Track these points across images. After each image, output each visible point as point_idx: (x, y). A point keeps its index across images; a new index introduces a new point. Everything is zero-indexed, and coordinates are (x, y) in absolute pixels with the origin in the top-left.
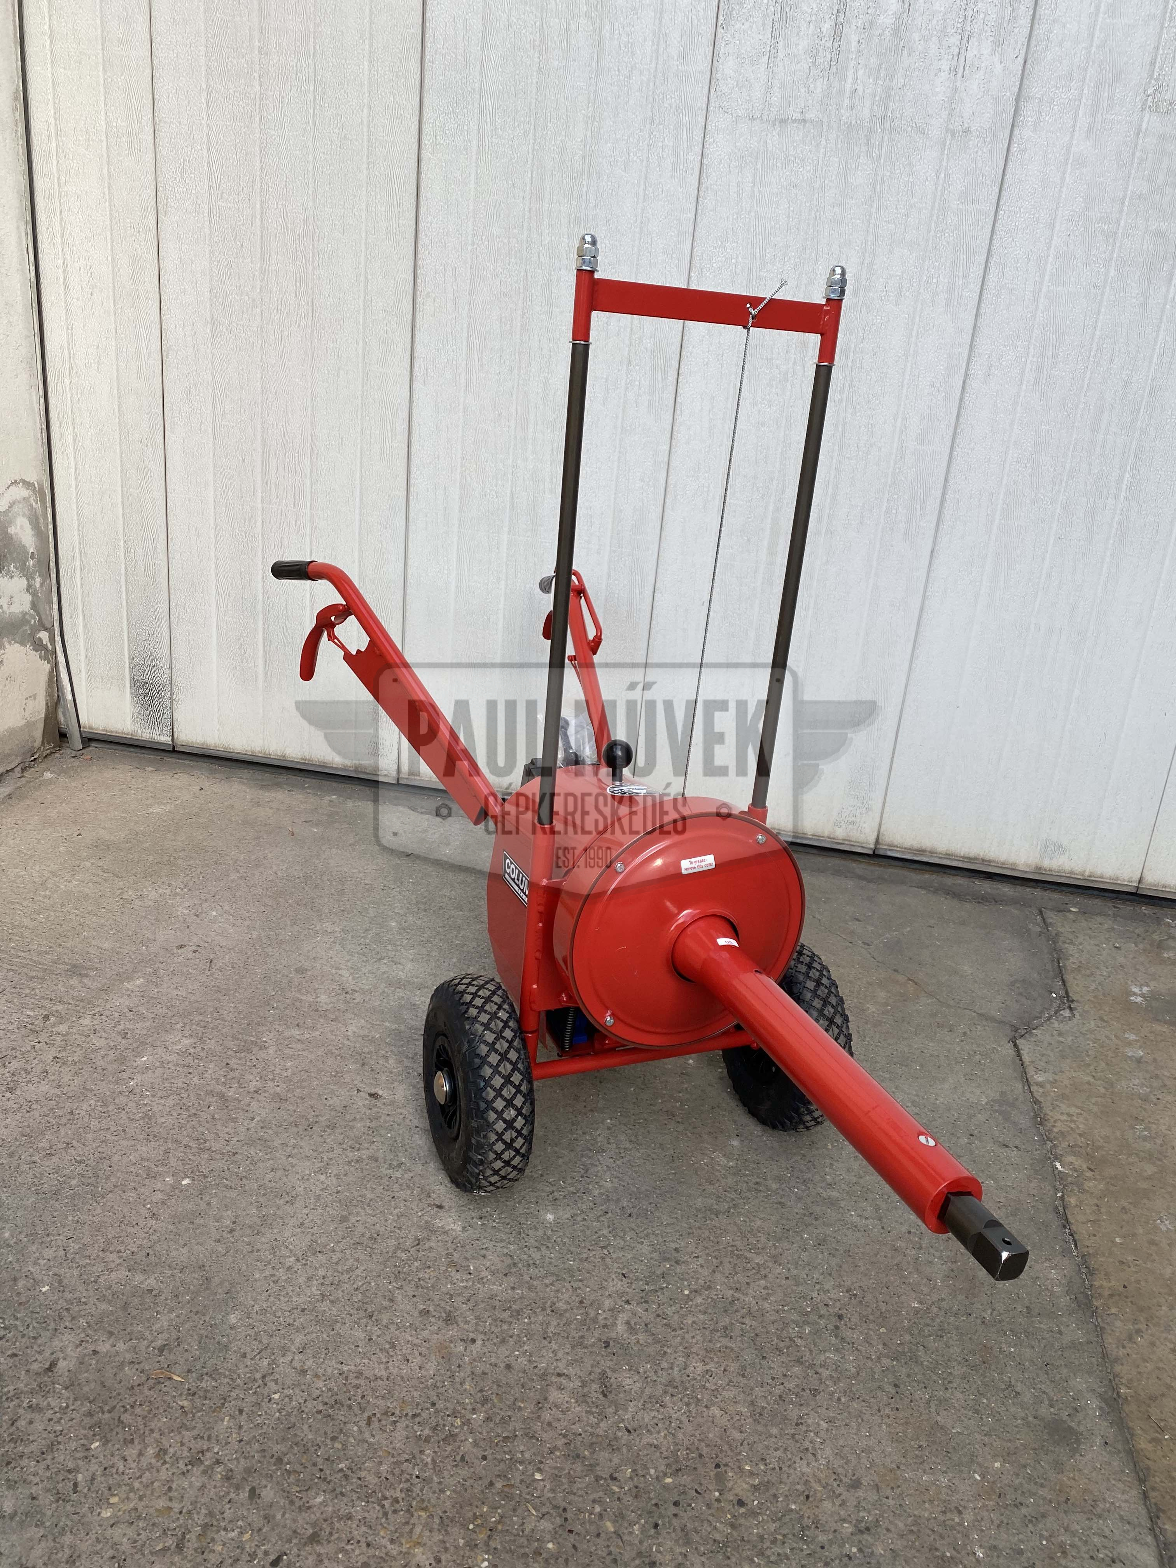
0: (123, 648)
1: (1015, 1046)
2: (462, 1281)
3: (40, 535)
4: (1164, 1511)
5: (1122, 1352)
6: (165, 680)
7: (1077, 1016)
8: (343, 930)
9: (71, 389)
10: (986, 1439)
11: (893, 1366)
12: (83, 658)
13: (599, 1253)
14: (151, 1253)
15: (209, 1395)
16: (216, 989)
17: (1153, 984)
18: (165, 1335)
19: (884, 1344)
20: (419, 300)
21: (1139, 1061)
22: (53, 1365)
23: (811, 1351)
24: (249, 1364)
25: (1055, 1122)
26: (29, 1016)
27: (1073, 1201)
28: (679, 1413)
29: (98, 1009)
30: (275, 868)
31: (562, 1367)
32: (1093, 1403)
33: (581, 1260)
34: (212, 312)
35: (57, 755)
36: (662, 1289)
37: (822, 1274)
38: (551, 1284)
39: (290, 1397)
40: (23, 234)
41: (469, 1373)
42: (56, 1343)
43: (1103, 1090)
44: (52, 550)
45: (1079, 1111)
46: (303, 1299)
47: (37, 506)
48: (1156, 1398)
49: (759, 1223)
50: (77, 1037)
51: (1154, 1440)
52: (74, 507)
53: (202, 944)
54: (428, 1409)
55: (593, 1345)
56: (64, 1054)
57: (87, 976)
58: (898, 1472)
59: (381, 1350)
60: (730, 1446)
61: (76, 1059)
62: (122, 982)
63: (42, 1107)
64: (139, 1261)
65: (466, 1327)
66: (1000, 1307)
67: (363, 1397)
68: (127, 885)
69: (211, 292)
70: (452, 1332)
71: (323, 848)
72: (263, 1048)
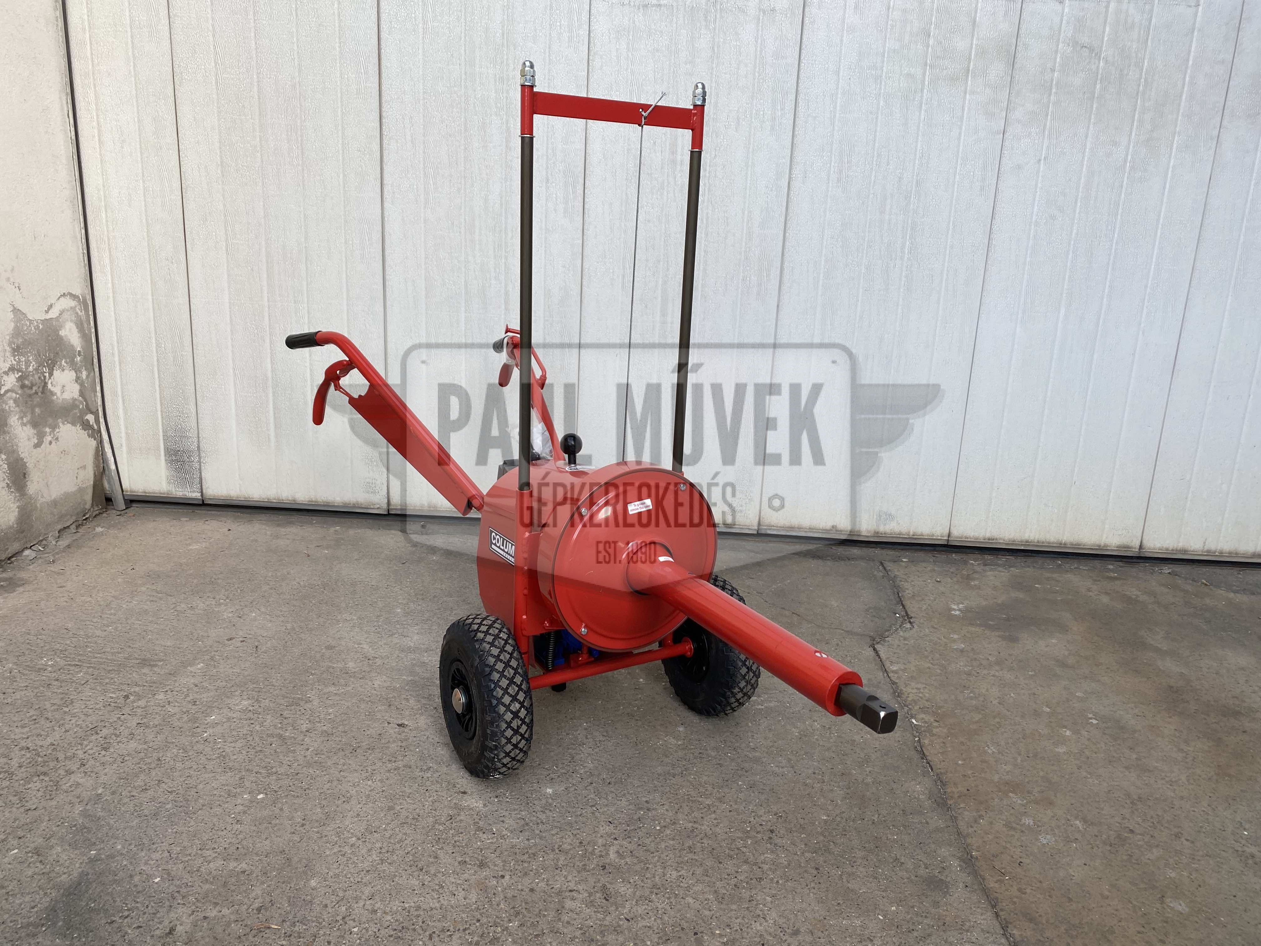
0: (157, 424)
1: (874, 649)
2: (489, 839)
3: (85, 336)
4: (1011, 923)
5: (970, 830)
6: (194, 447)
7: (916, 627)
8: (359, 618)
9: (107, 221)
10: (884, 894)
11: (814, 857)
12: (123, 435)
13: (589, 810)
14: (240, 847)
15: (302, 935)
16: (263, 665)
17: (966, 602)
18: (260, 900)
19: (806, 845)
20: (385, 142)
21: (962, 651)
22: (171, 931)
23: (754, 855)
24: (330, 911)
25: (908, 694)
26: (112, 698)
27: (926, 742)
28: (663, 905)
29: (169, 687)
30: (298, 580)
31: (572, 885)
32: (955, 863)
33: (577, 816)
34: (221, 157)
35: (104, 515)
36: (640, 828)
37: (756, 805)
38: (557, 834)
39: (367, 930)
40: (65, 102)
41: (502, 897)
42: (172, 915)
43: (939, 671)
44: (95, 349)
45: (924, 686)
46: (366, 864)
47: (82, 314)
48: (997, 855)
49: (705, 778)
50: (154, 707)
51: (1000, 881)
52: (113, 313)
53: (248, 636)
54: (474, 924)
55: (593, 869)
56: (145, 720)
57: (156, 666)
58: (825, 921)
59: (433, 890)
60: (703, 920)
61: (157, 723)
62: (185, 667)
63: (133, 758)
64: (231, 853)
65: (496, 868)
66: (884, 812)
67: (423, 922)
68: (179, 601)
69: (220, 142)
70: (486, 873)
71: (335, 563)
72: (308, 701)
